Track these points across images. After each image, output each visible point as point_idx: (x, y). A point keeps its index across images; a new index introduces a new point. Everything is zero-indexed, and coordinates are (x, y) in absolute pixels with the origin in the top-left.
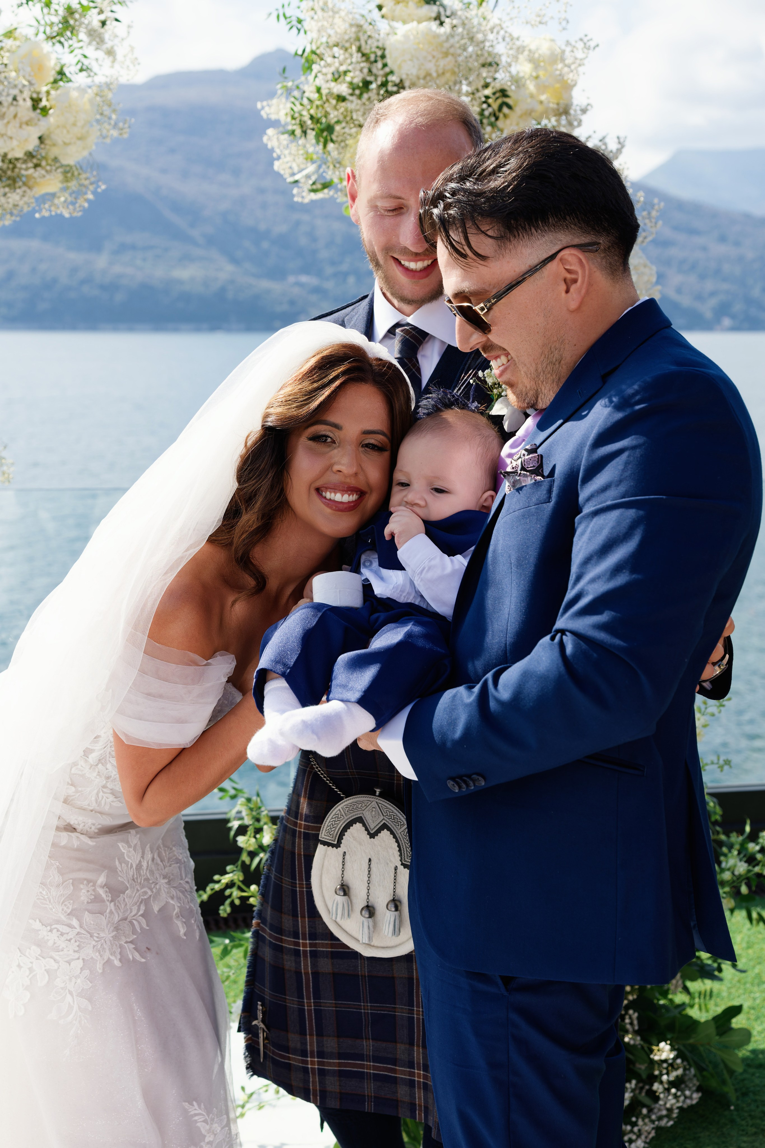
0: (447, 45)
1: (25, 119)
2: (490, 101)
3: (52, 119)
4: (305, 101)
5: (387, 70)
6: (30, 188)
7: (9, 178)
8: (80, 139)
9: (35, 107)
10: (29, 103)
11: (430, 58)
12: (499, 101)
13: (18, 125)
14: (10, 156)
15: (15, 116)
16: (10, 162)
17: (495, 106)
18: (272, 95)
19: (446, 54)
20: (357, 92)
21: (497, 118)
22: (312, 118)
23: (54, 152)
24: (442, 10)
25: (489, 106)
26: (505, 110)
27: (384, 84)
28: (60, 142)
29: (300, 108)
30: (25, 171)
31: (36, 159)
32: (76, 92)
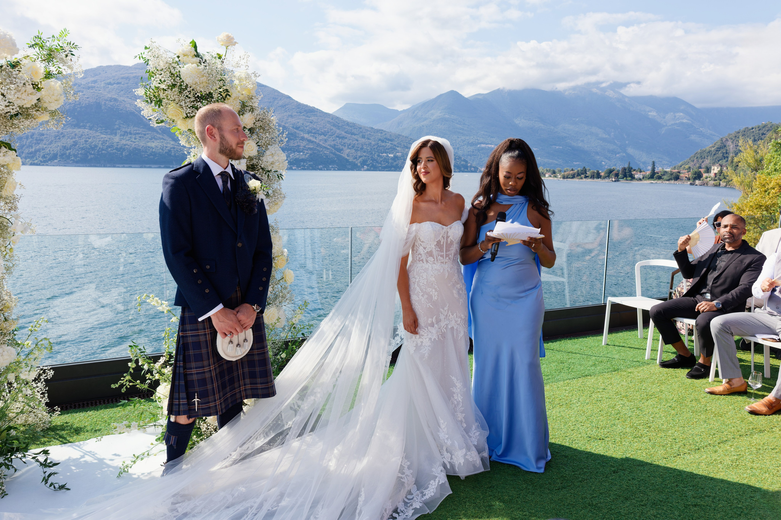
0: (203, 73)
1: (30, 93)
2: (222, 93)
3: (43, 92)
4: (151, 90)
5: (181, 80)
6: (35, 119)
7: (27, 115)
8: (56, 100)
9: (34, 88)
10: (32, 86)
11: (197, 77)
12: (226, 93)
13: (27, 95)
14: (24, 107)
15: (25, 91)
17: (224, 95)
19: (203, 76)
20: (170, 88)
21: (225, 100)
22: (154, 96)
23: (45, 105)
24: (201, 60)
25: (221, 95)
26: (228, 97)
27: (181, 85)
28: (47, 101)
29: (149, 92)
30: (32, 113)
31: (36, 108)
32: (53, 83)
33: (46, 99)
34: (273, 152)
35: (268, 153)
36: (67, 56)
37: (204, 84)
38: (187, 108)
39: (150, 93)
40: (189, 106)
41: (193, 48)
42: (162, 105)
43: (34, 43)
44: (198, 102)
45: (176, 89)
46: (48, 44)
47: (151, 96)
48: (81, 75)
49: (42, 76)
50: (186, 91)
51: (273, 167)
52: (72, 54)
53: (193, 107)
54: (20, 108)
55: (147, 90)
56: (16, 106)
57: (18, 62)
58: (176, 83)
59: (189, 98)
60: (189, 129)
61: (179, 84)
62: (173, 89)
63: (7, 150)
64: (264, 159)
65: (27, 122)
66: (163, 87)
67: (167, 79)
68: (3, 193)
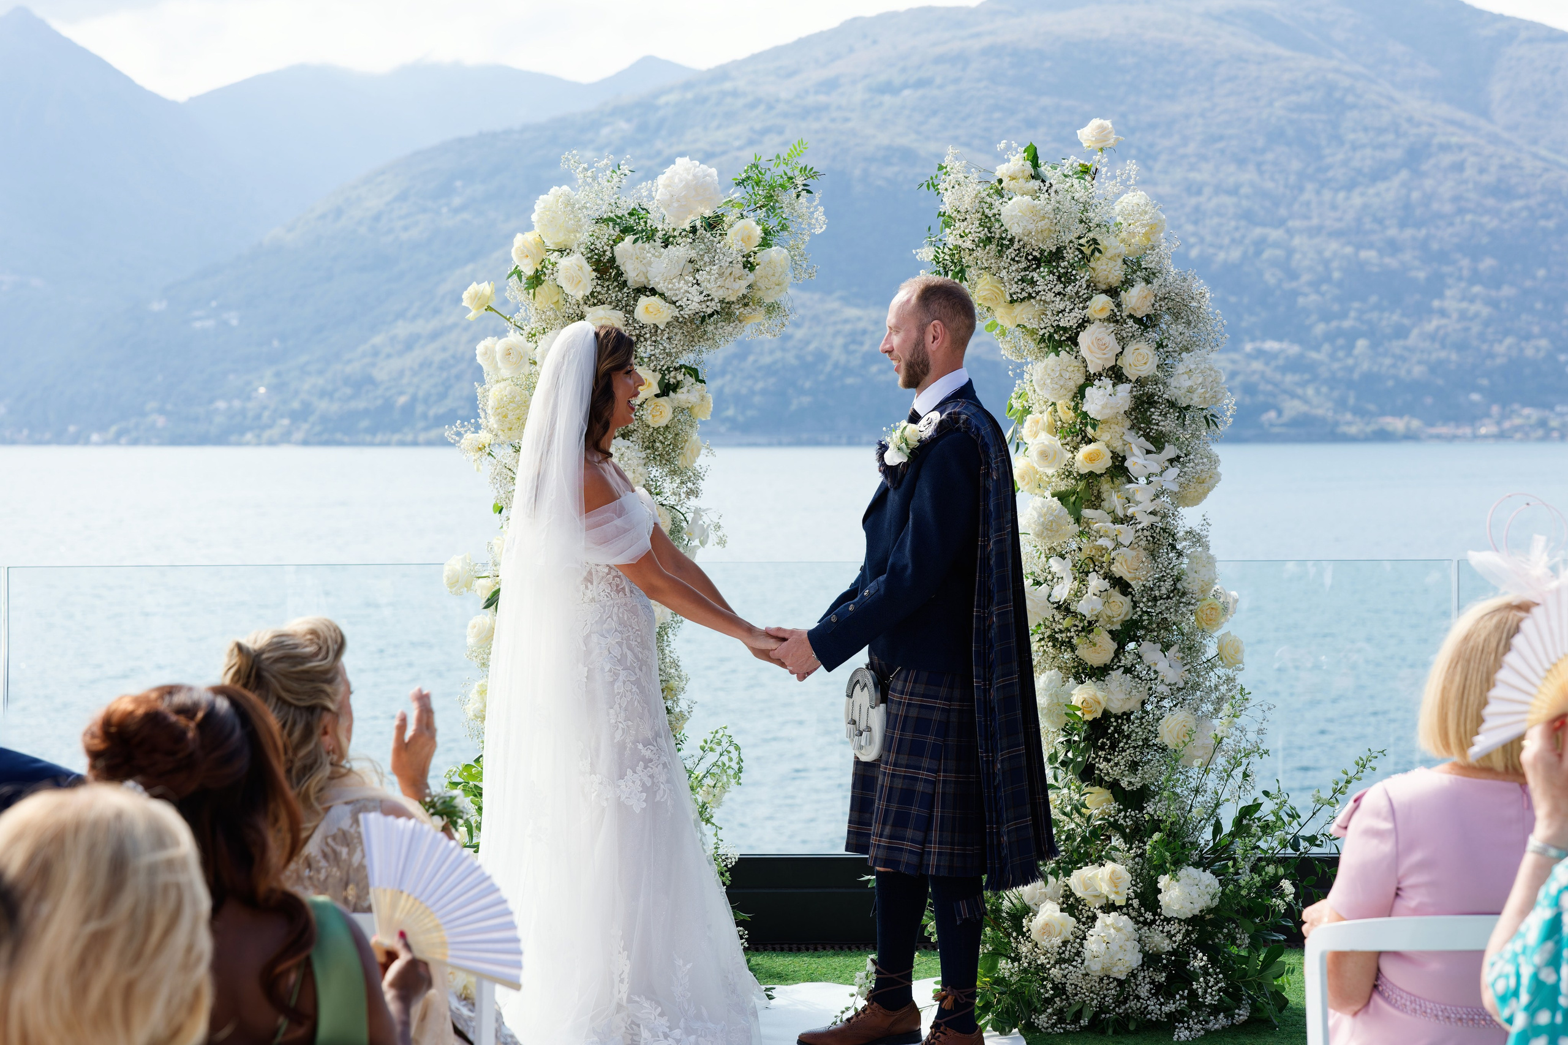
0: (1043, 212)
1: (738, 275)
2: (1083, 248)
3: (758, 272)
4: (946, 250)
5: (1003, 228)
6: (740, 321)
7: (728, 314)
8: (778, 284)
9: (745, 267)
10: (741, 266)
11: (1032, 220)
12: (1093, 247)
13: (733, 280)
14: (726, 301)
15: (731, 275)
16: (728, 303)
17: (1088, 252)
18: (921, 246)
19: (1043, 218)
20: (981, 245)
21: (1089, 261)
22: (952, 262)
23: (760, 294)
24: (1042, 184)
25: (1082, 252)
26: (1097, 254)
27: (1001, 238)
28: (763, 287)
29: (942, 255)
30: (738, 310)
31: (745, 301)
32: (775, 253)
33: (761, 284)
34: (1192, 367)
35: (1181, 368)
36: (798, 196)
37: (1045, 234)
38: (1013, 282)
39: (946, 255)
40: (1016, 280)
41: (1029, 163)
42: (966, 280)
43: (744, 176)
44: (1034, 270)
45: (993, 247)
46: (767, 177)
47: (945, 262)
48: (821, 228)
49: (758, 241)
50: (1010, 250)
51: (1192, 399)
52: (809, 192)
53: (1023, 280)
54: (722, 301)
55: (940, 251)
56: (717, 300)
57: (718, 216)
58: (993, 235)
59: (1018, 262)
60: (1019, 326)
61: (998, 236)
62: (987, 247)
63: (693, 380)
64: (1173, 382)
65: (729, 329)
66: (969, 244)
67: (973, 228)
68: (680, 462)
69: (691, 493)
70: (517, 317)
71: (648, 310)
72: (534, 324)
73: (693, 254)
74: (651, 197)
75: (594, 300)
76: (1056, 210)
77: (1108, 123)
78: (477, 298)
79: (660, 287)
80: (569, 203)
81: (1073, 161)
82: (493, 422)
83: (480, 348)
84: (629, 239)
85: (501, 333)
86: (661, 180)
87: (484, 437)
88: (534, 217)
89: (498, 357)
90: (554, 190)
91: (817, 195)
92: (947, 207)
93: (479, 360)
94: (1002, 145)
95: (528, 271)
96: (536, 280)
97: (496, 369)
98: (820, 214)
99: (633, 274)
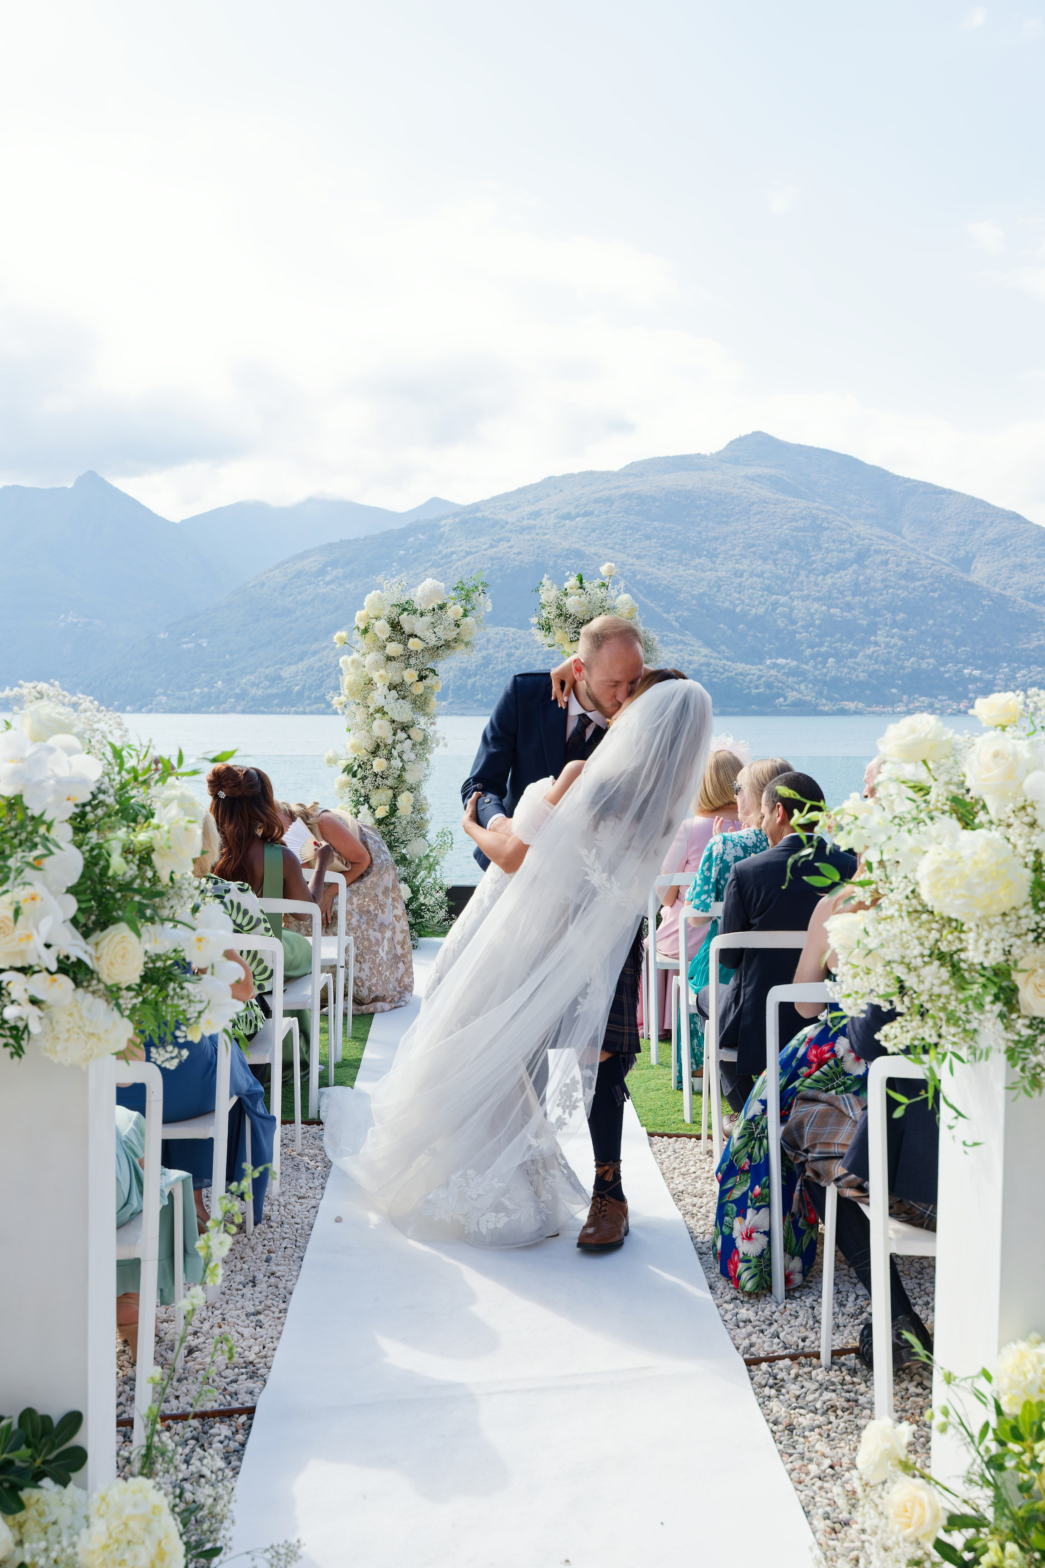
0: (585, 601)
4: (543, 619)
5: (567, 610)
6: (453, 649)
9: (455, 626)
11: (579, 605)
16: (448, 641)
19: (584, 604)
20: (557, 617)
22: (545, 624)
23: (462, 637)
24: (583, 591)
30: (452, 644)
31: (456, 640)
32: (468, 619)
33: (463, 633)
36: (479, 595)
37: (585, 612)
38: (571, 633)
39: (542, 621)
41: (578, 582)
42: (551, 632)
43: (455, 585)
45: (563, 618)
46: (466, 587)
47: (542, 624)
48: (490, 608)
49: (461, 614)
50: (570, 619)
52: (484, 593)
54: (445, 641)
56: (443, 640)
57: (444, 604)
58: (562, 613)
59: (573, 623)
61: (565, 613)
62: (560, 618)
63: (432, 674)
65: (448, 652)
66: (552, 617)
67: (554, 611)
68: (428, 710)
69: (432, 724)
70: (357, 647)
71: (413, 644)
72: (364, 650)
73: (433, 620)
74: (415, 595)
75: (390, 639)
76: (590, 602)
77: (613, 565)
78: (341, 639)
79: (418, 634)
80: (380, 598)
81: (598, 582)
82: (346, 692)
83: (341, 660)
84: (406, 613)
85: (350, 654)
86: (420, 588)
87: (343, 699)
88: (365, 604)
89: (349, 664)
90: (373, 592)
91: (488, 594)
92: (542, 601)
93: (341, 665)
94: (568, 573)
95: (362, 627)
96: (366, 631)
97: (348, 669)
98: (489, 603)
99: (407, 629)
